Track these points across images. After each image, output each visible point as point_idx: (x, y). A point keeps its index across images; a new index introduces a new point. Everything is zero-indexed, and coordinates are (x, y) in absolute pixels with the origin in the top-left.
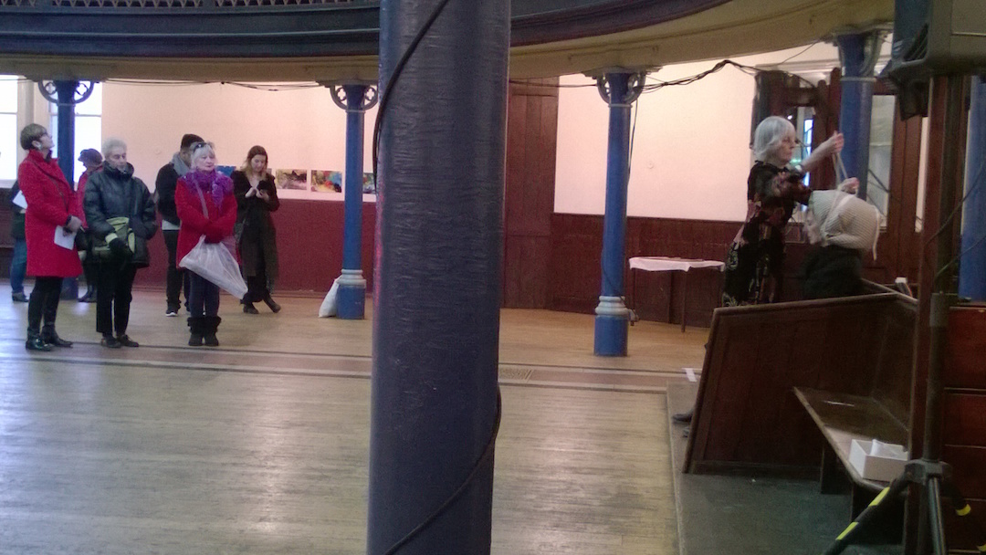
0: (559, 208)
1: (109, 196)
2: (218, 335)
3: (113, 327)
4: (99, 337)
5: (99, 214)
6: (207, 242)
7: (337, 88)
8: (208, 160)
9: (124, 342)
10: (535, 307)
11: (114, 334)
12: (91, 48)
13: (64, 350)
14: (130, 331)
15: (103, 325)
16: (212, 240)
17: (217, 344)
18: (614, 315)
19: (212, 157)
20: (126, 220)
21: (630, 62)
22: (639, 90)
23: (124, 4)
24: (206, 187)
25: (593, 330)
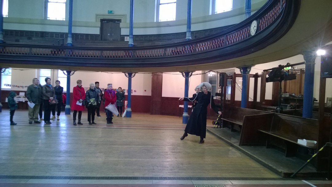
0: (163, 95)
1: (91, 94)
2: (112, 121)
3: (91, 120)
4: (88, 122)
5: (88, 98)
6: (111, 104)
7: (126, 73)
8: (111, 88)
9: (93, 123)
10: (158, 114)
11: (91, 122)
12: (77, 65)
13: (81, 125)
14: (95, 121)
15: (89, 120)
16: (112, 103)
17: (112, 123)
18: (186, 116)
19: (111, 87)
20: (95, 99)
21: (189, 70)
22: (191, 75)
23: (81, 56)
24: (111, 92)
25: (182, 119)
